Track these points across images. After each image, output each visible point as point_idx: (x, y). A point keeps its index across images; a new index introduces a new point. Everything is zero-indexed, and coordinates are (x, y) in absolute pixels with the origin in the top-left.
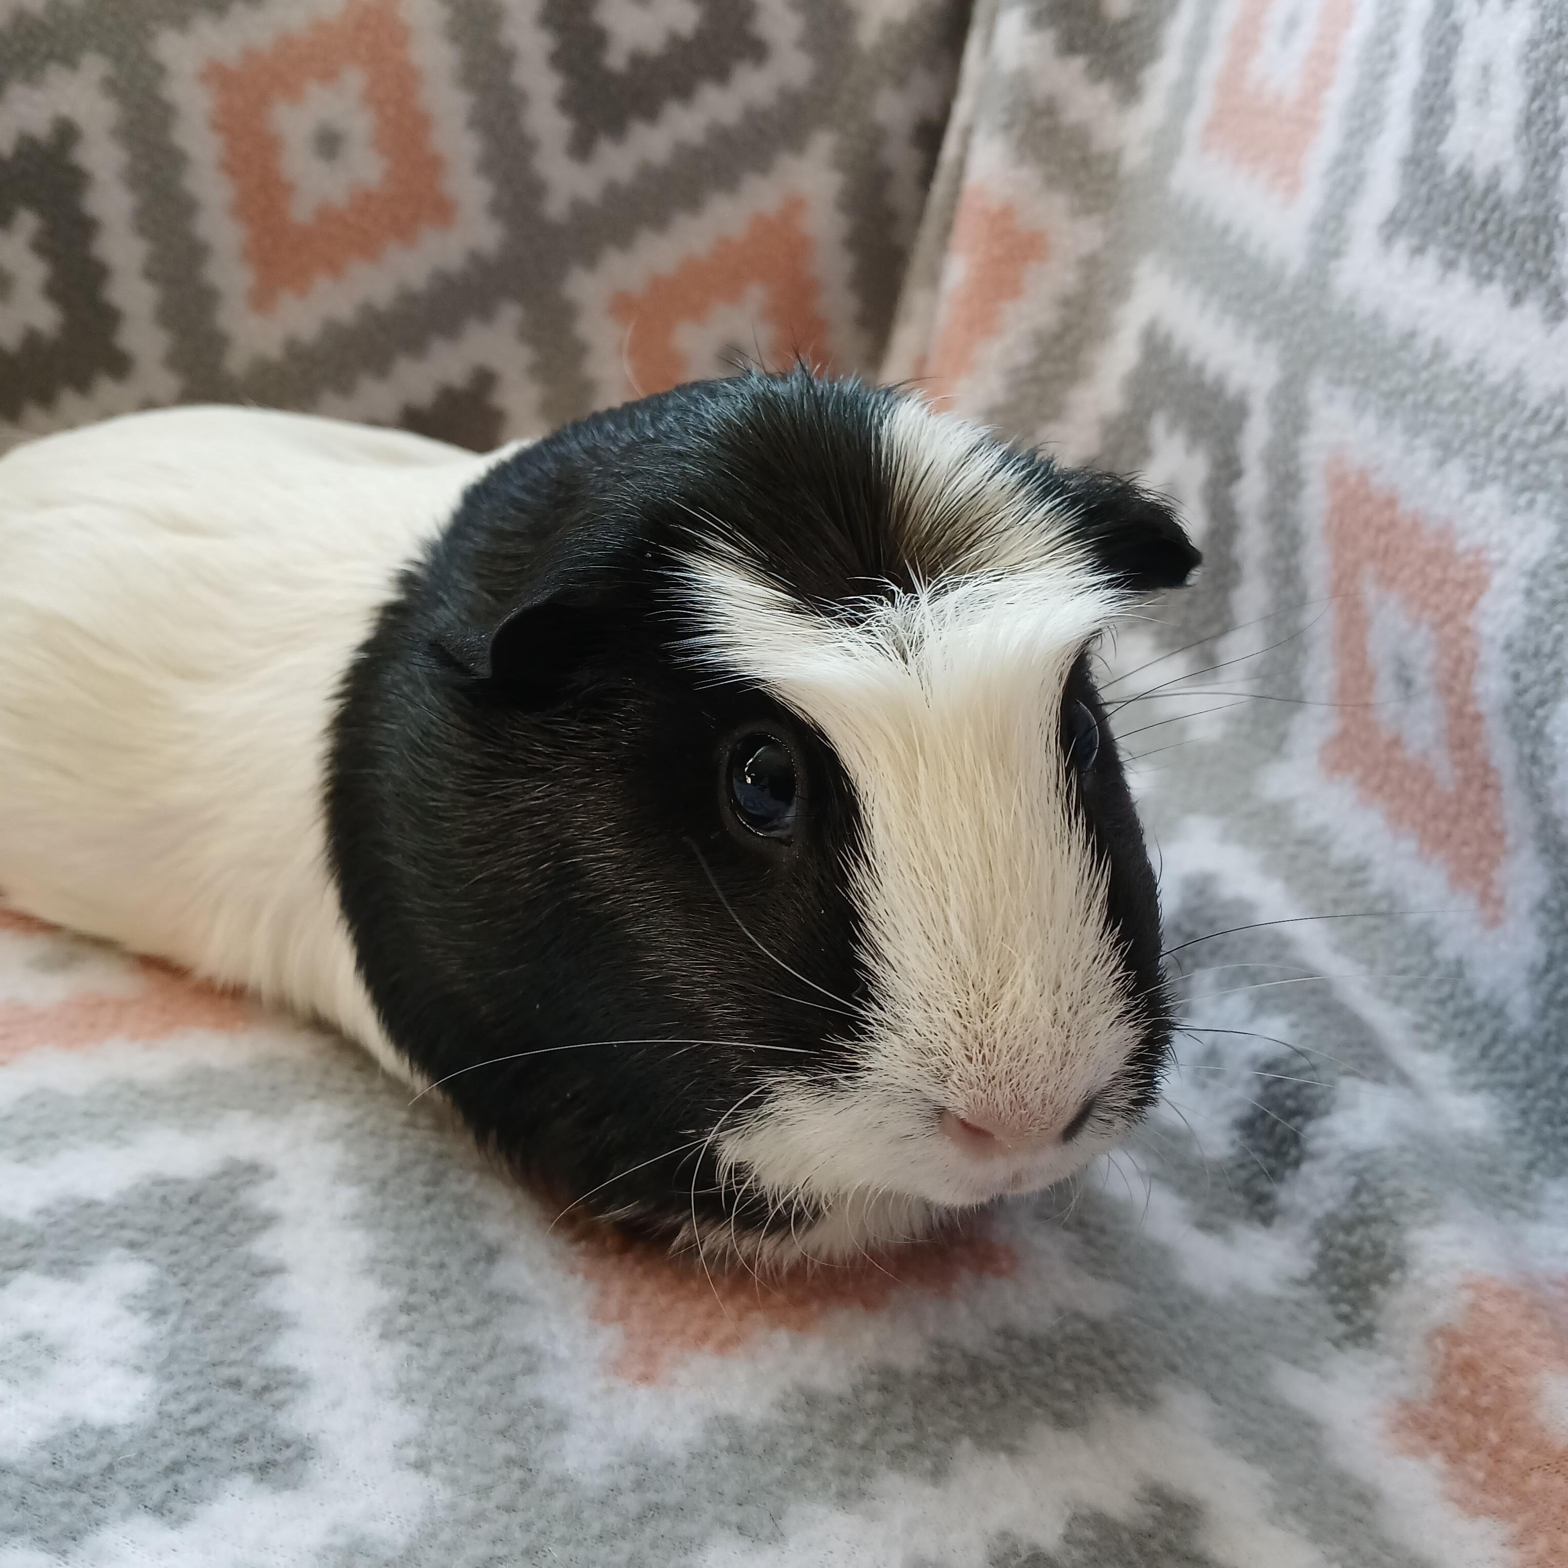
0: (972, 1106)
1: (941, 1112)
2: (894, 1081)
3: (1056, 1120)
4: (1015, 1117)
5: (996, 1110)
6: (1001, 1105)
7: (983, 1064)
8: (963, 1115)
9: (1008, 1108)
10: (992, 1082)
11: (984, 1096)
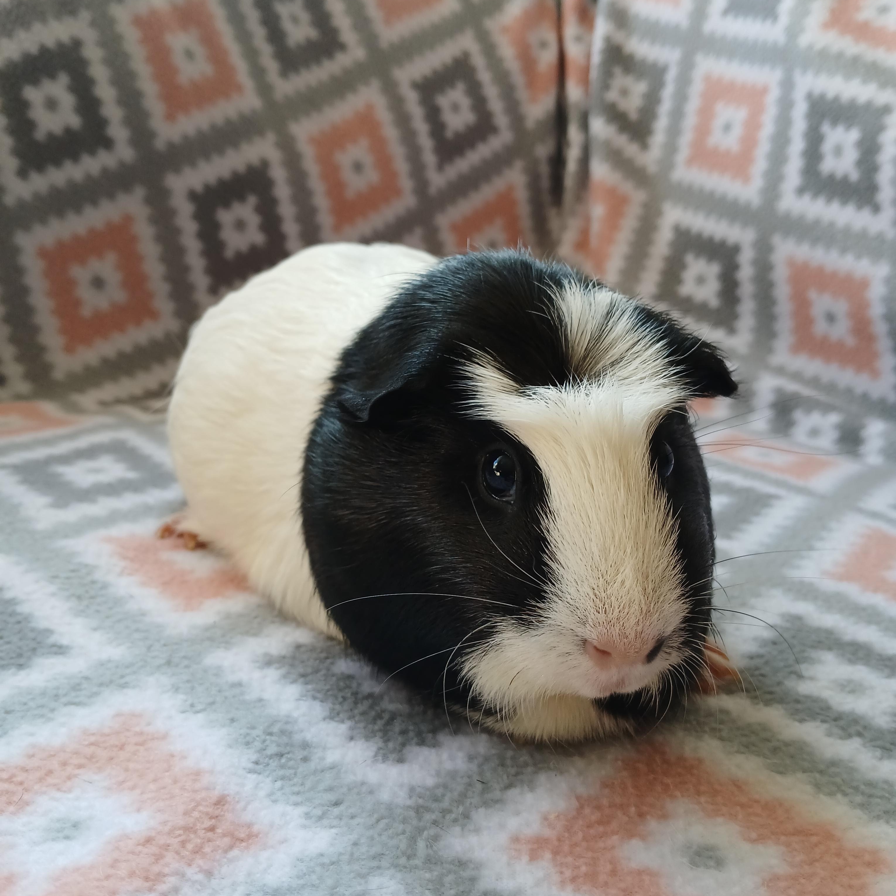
0: (600, 637)
1: (585, 642)
2: (561, 624)
3: (643, 647)
4: (622, 643)
5: (612, 639)
6: (614, 636)
7: (605, 614)
8: (595, 643)
9: (618, 638)
10: (610, 623)
11: (606, 631)
